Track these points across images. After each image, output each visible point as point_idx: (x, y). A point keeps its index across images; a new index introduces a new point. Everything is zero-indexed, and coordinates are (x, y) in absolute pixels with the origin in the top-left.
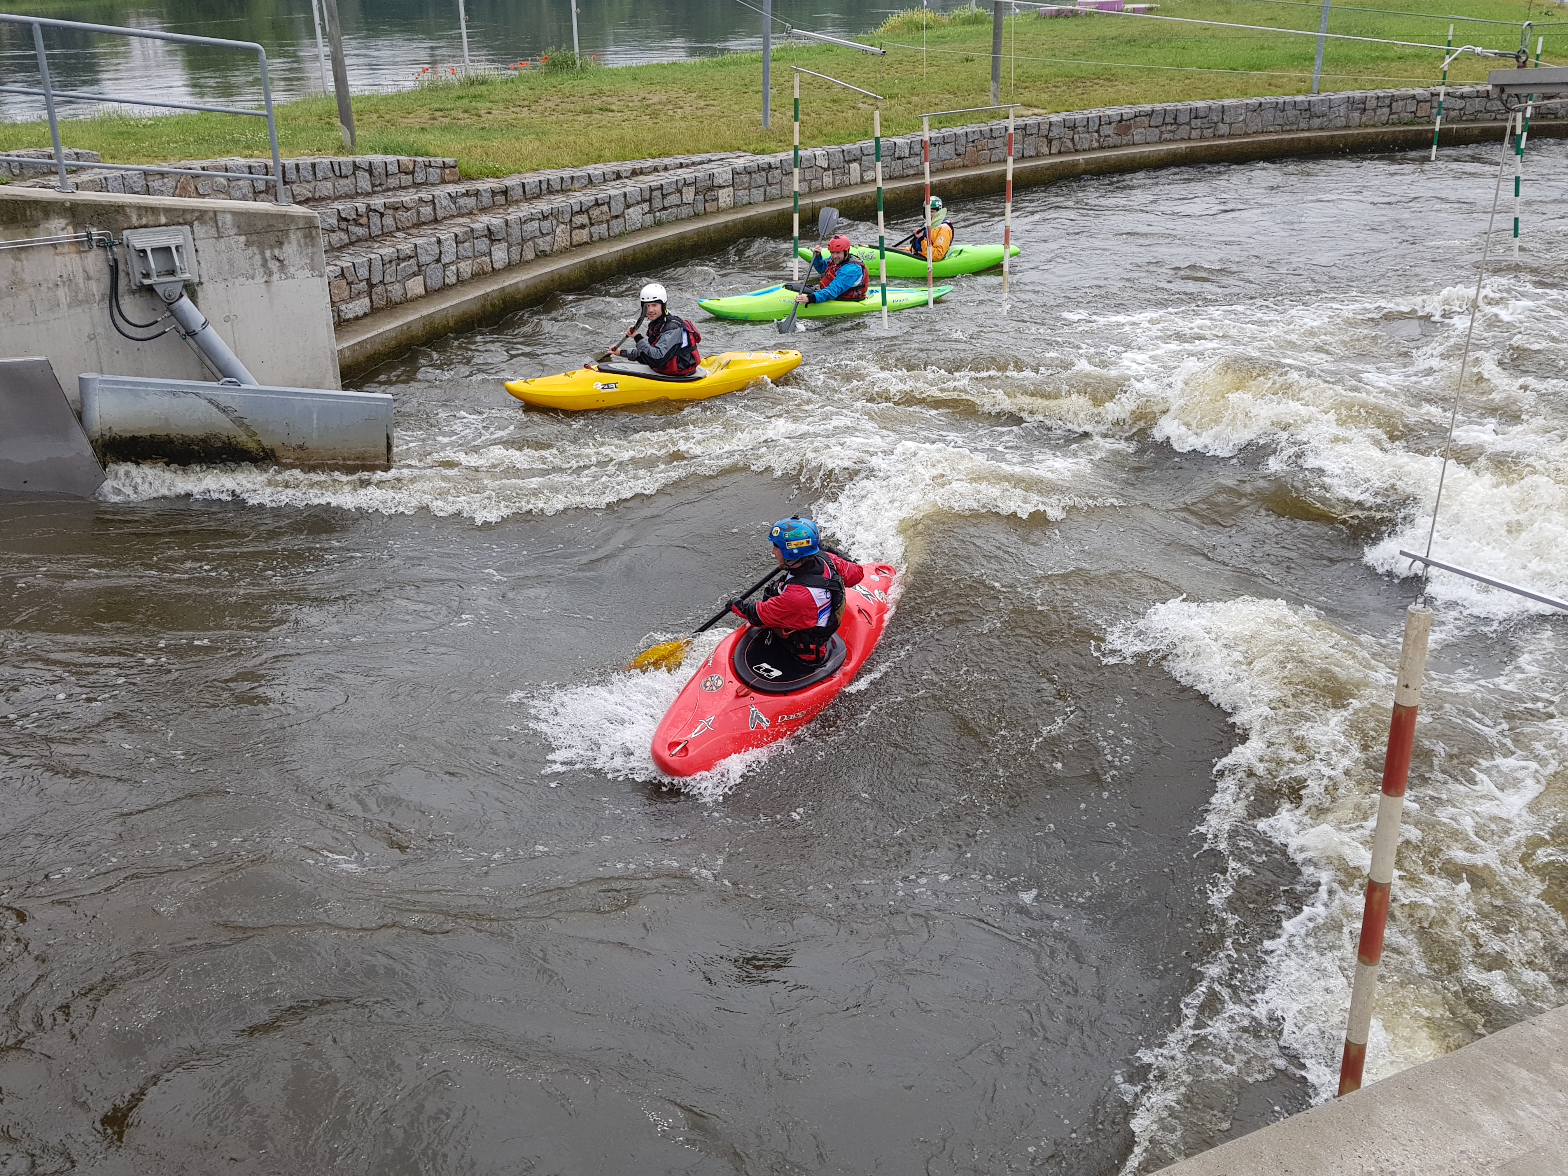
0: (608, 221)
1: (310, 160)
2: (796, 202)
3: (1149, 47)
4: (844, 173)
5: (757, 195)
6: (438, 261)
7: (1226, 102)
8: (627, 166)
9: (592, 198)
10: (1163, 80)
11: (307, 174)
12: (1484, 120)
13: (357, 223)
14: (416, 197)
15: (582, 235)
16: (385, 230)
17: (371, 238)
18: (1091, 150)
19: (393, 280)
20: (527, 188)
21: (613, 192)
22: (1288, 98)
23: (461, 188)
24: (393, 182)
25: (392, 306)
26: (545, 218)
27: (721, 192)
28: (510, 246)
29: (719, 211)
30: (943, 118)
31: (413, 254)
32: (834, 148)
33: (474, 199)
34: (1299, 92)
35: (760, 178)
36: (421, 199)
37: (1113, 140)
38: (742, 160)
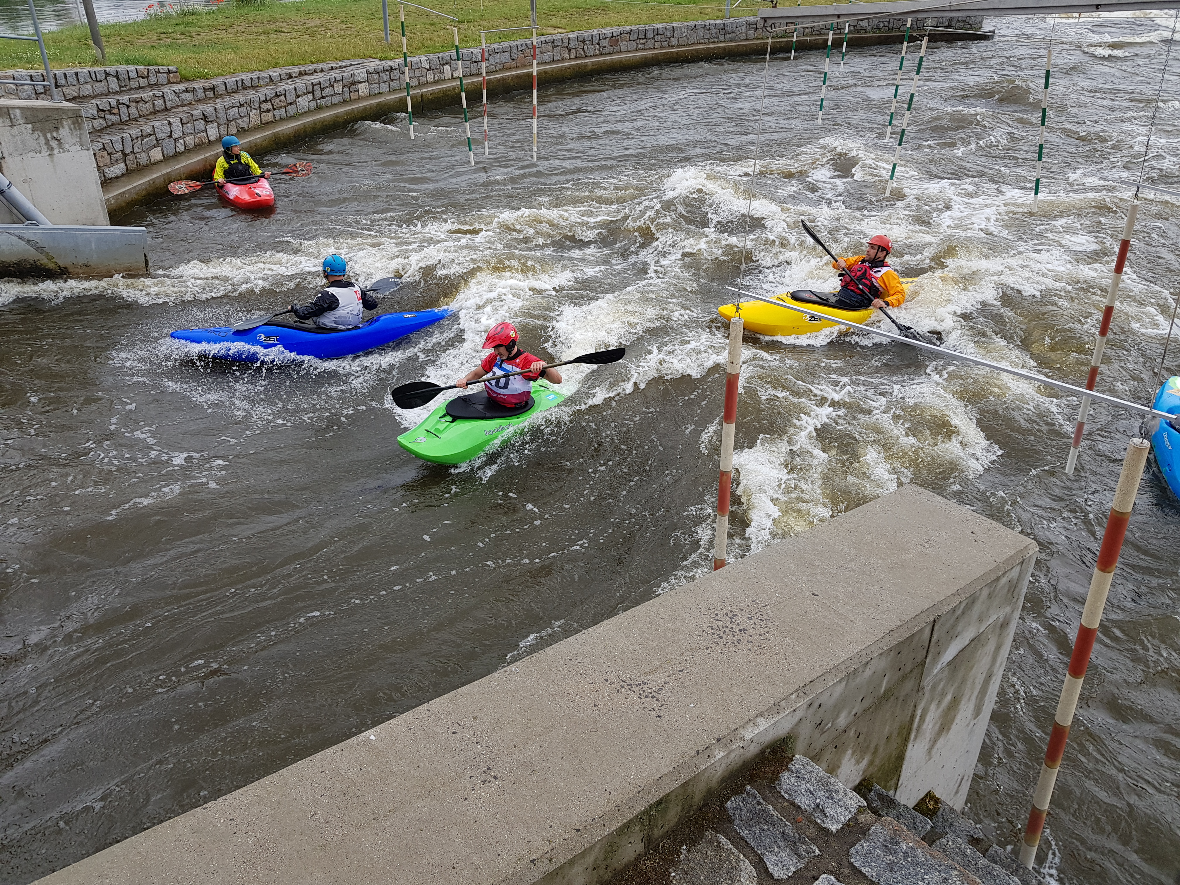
0: (285, 107)
1: (74, 70)
2: (409, 92)
4: (441, 72)
5: (385, 88)
6: (170, 136)
7: (675, 25)
8: (295, 70)
9: (273, 91)
11: (72, 80)
13: (111, 113)
14: (151, 94)
15: (269, 117)
16: (131, 117)
17: (122, 123)
18: (597, 55)
19: (140, 150)
20: (228, 86)
21: (287, 88)
22: (711, 22)
24: (134, 84)
25: (141, 169)
26: (242, 105)
27: (360, 85)
28: (219, 125)
29: (359, 99)
30: (502, 36)
31: (152, 133)
32: (432, 56)
33: (191, 94)
34: (718, 18)
35: (385, 76)
36: (154, 95)
37: (607, 50)
38: (372, 64)
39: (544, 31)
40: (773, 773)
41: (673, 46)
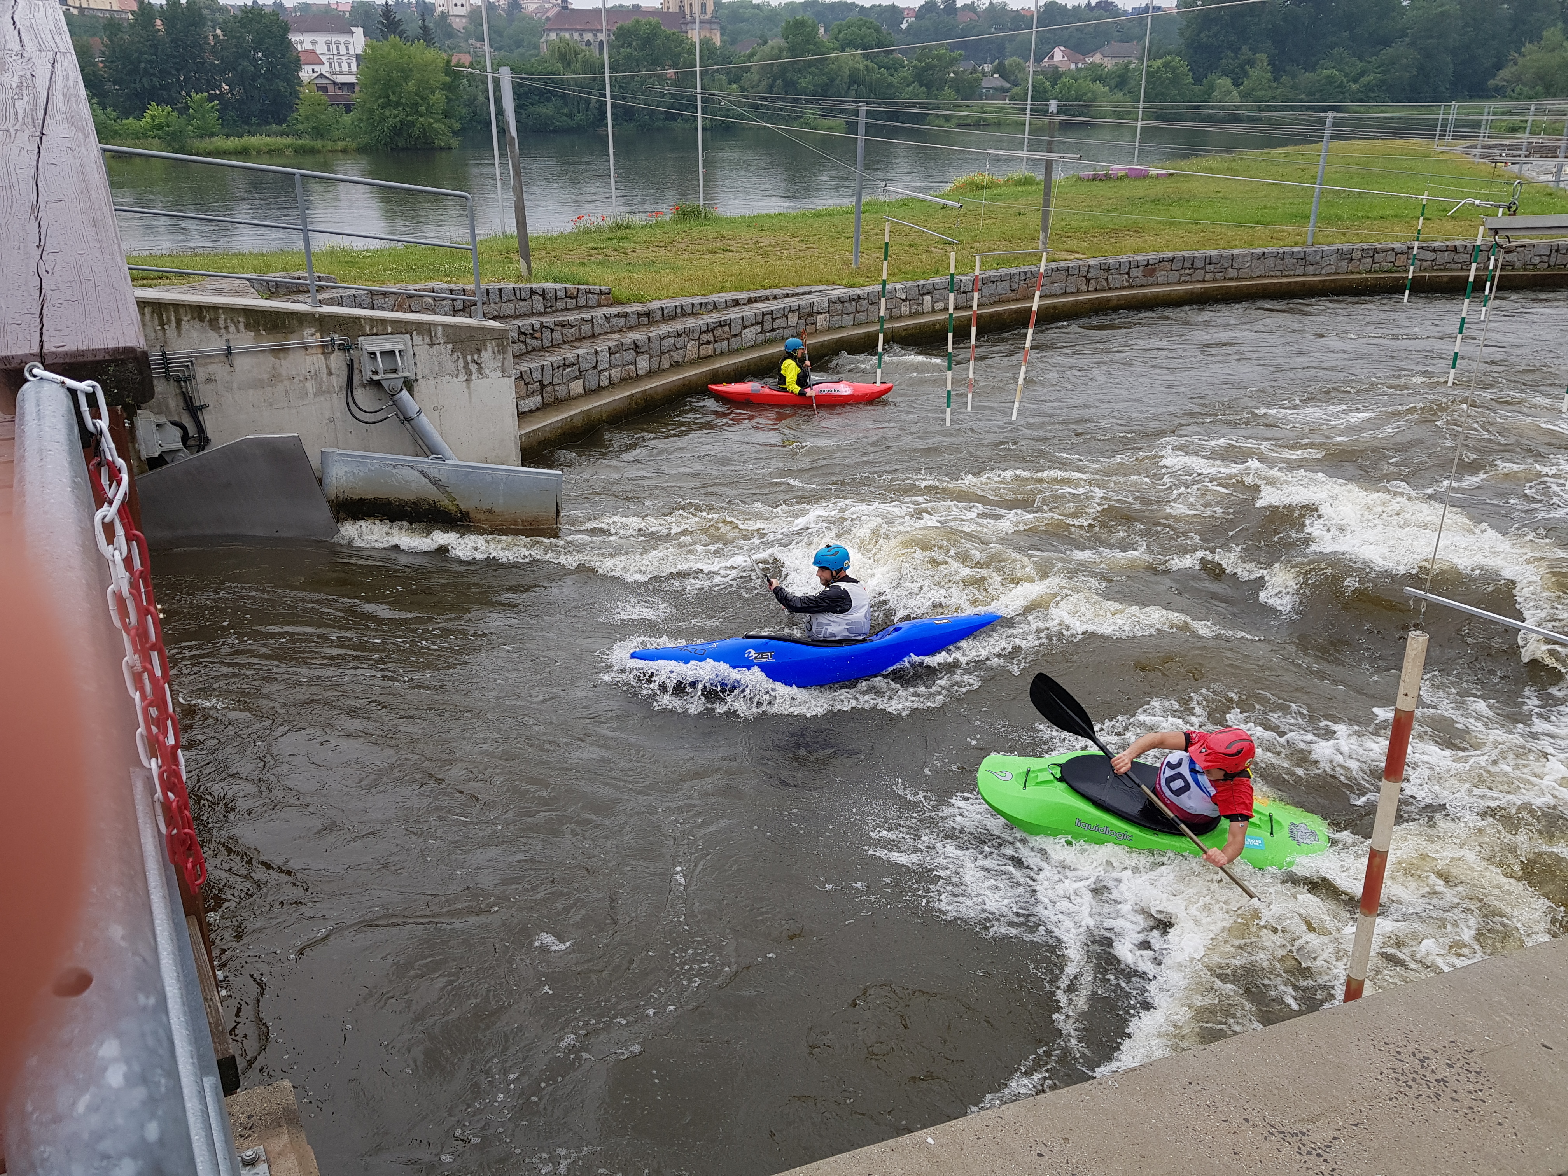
1: (498, 286)
2: (882, 326)
3: (1171, 205)
4: (918, 304)
5: (848, 320)
6: (595, 367)
7: (1235, 251)
10: (1182, 233)
11: (494, 296)
12: (1451, 270)
13: (532, 336)
14: (579, 317)
15: (708, 350)
16: (554, 343)
17: (543, 349)
18: (1124, 288)
19: (560, 382)
20: (666, 311)
21: (733, 316)
22: (1287, 249)
23: (614, 310)
24: (560, 305)
25: (558, 403)
26: (680, 335)
27: (819, 317)
28: (651, 357)
29: (817, 331)
30: (1000, 261)
31: (576, 362)
32: (911, 284)
33: (623, 319)
34: (1296, 244)
35: (850, 307)
36: (582, 319)
37: (1138, 281)
38: (836, 292)
39: (1056, 257)
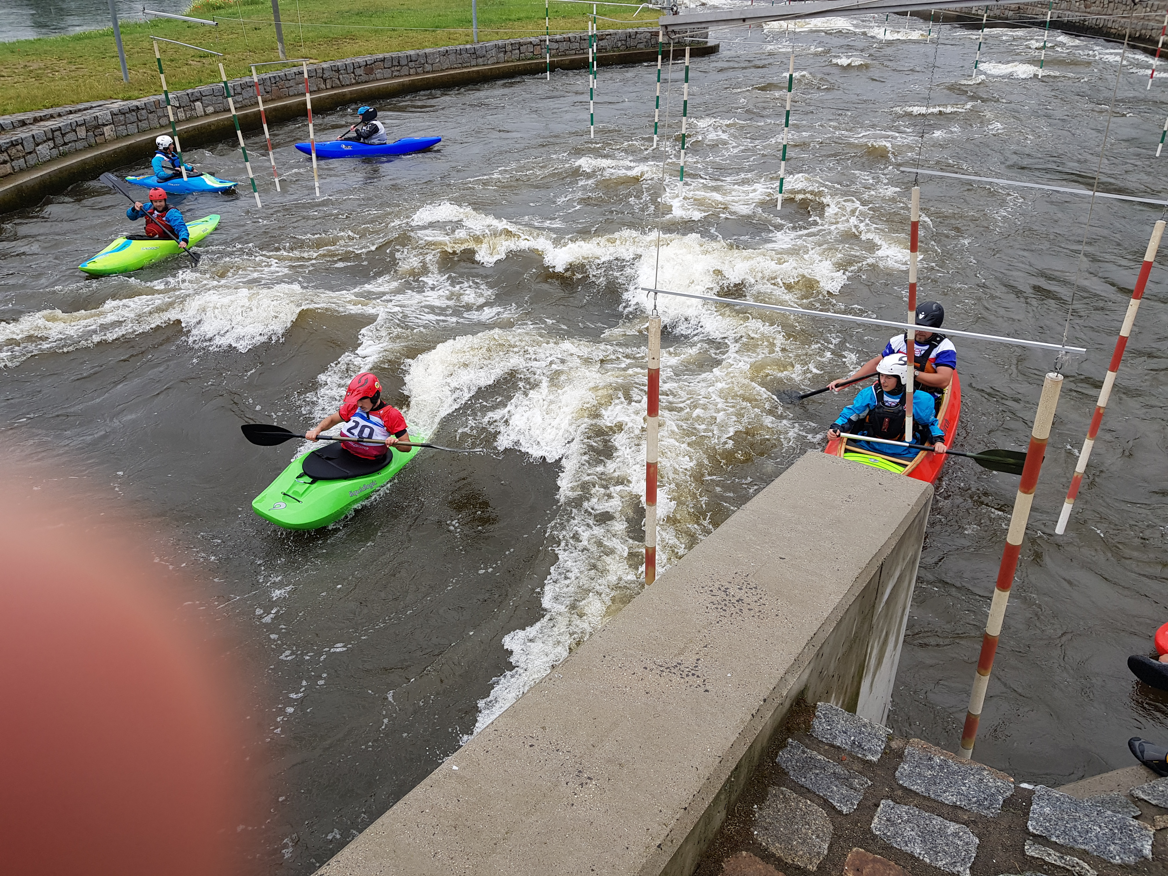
0: (24, 157)
4: (192, 110)
5: (133, 129)
7: (427, 50)
9: (8, 140)
10: (385, 38)
18: (353, 84)
21: (23, 136)
22: (461, 47)
27: (105, 129)
32: (180, 93)
34: (467, 42)
35: (132, 117)
37: (364, 78)
38: (116, 105)
40: (804, 723)
41: (428, 72)
